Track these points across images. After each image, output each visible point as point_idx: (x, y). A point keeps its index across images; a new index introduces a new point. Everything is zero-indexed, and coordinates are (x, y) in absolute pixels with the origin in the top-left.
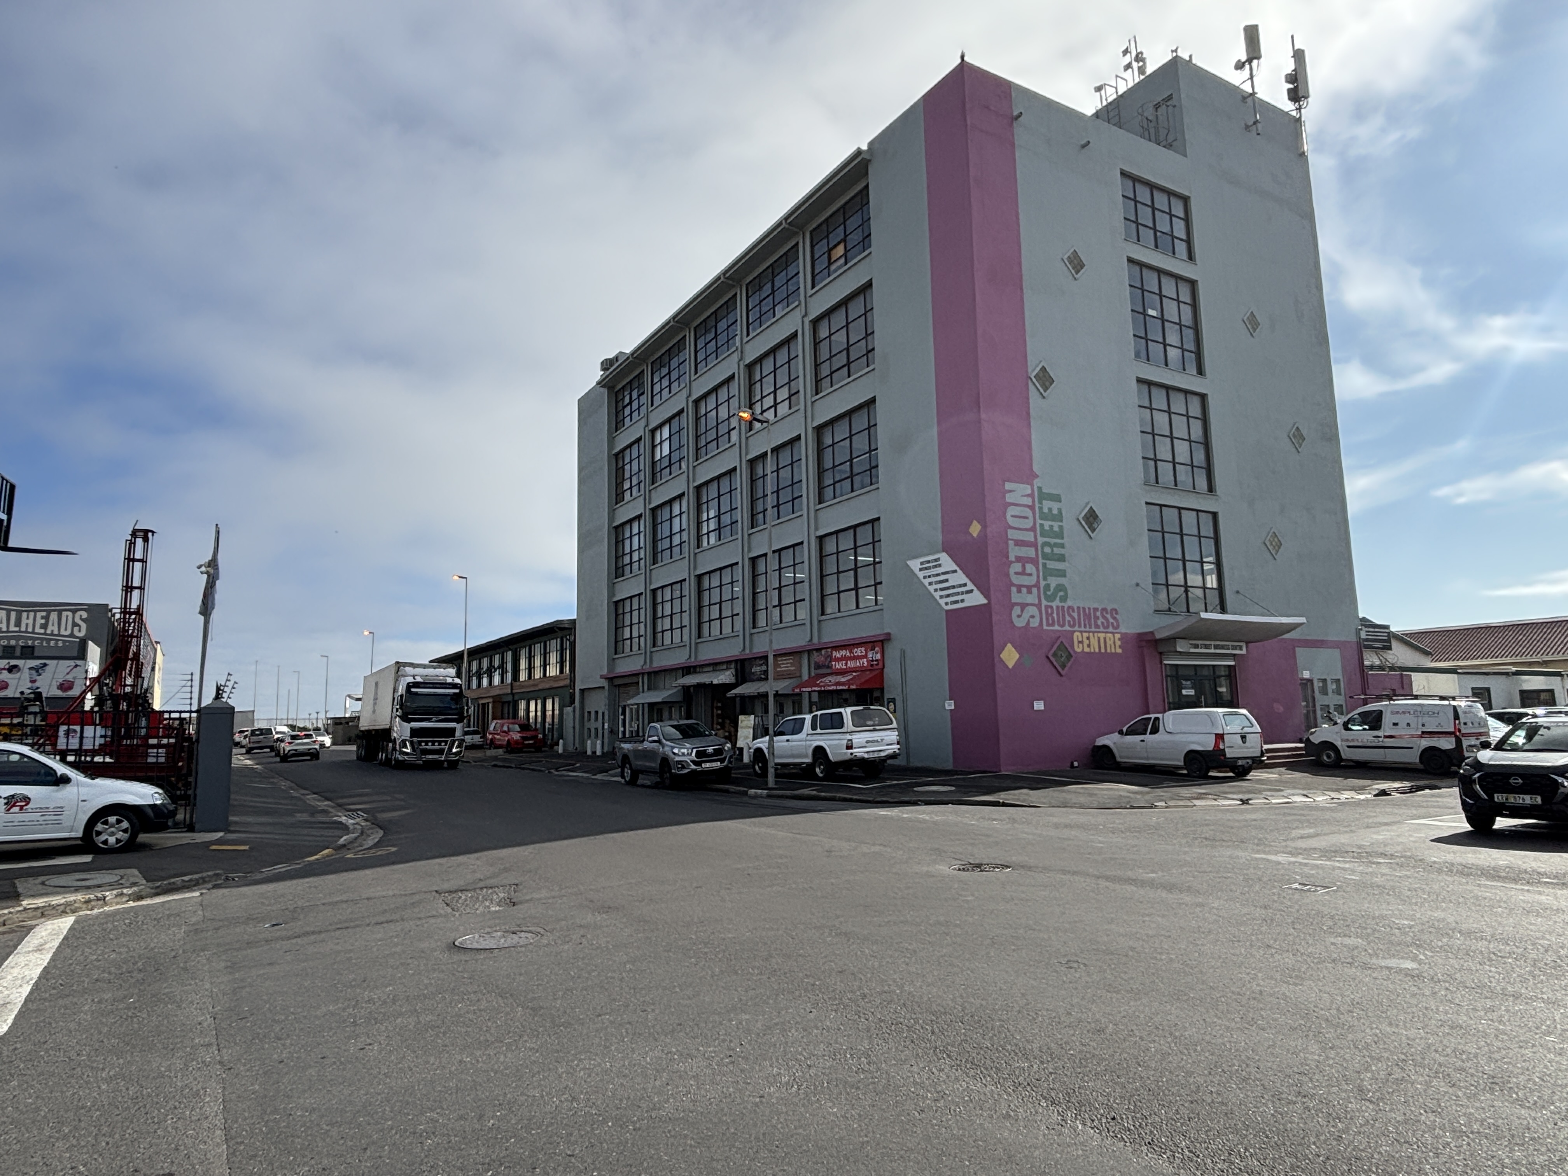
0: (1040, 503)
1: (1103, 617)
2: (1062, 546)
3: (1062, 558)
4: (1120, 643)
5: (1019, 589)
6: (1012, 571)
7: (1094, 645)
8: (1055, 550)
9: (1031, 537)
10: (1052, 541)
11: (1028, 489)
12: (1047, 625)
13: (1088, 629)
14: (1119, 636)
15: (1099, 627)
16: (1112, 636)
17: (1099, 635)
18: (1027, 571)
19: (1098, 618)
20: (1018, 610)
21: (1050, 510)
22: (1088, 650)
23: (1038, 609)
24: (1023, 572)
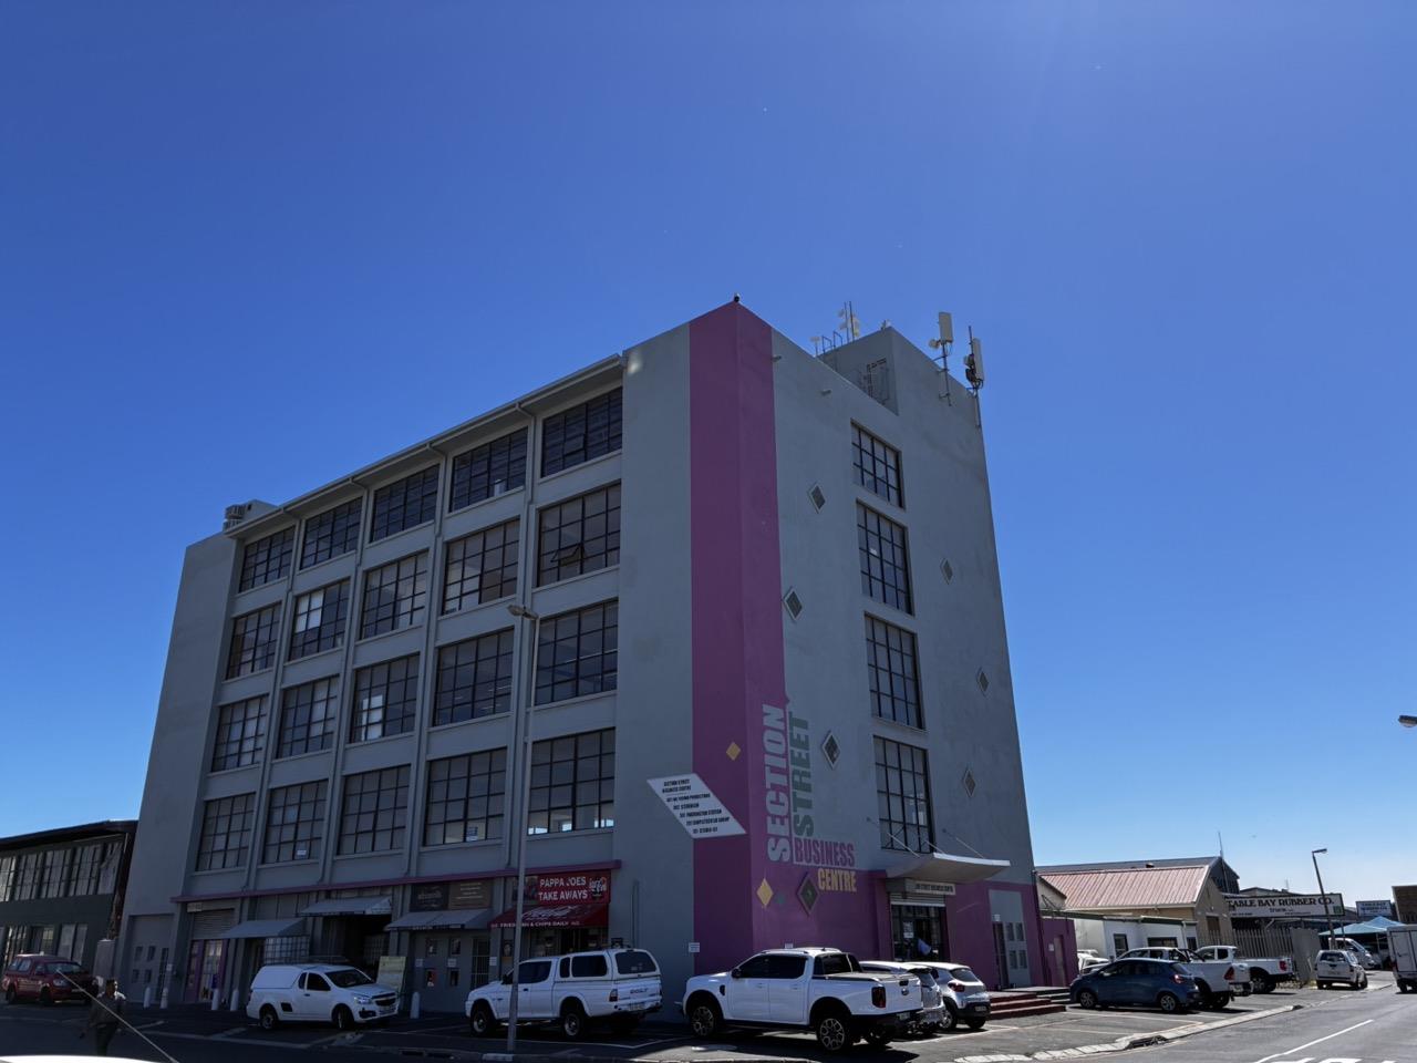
0: (791, 728)
1: (842, 852)
2: (809, 775)
3: (807, 788)
4: (855, 881)
5: (774, 819)
6: (768, 798)
7: (835, 883)
8: (803, 779)
9: (784, 764)
10: (800, 769)
11: (781, 713)
12: (797, 860)
13: (829, 865)
14: (854, 873)
15: (838, 863)
16: (848, 873)
17: (838, 872)
18: (780, 800)
19: (837, 853)
20: (772, 842)
21: (799, 736)
22: (830, 888)
23: (789, 842)
24: (777, 801)
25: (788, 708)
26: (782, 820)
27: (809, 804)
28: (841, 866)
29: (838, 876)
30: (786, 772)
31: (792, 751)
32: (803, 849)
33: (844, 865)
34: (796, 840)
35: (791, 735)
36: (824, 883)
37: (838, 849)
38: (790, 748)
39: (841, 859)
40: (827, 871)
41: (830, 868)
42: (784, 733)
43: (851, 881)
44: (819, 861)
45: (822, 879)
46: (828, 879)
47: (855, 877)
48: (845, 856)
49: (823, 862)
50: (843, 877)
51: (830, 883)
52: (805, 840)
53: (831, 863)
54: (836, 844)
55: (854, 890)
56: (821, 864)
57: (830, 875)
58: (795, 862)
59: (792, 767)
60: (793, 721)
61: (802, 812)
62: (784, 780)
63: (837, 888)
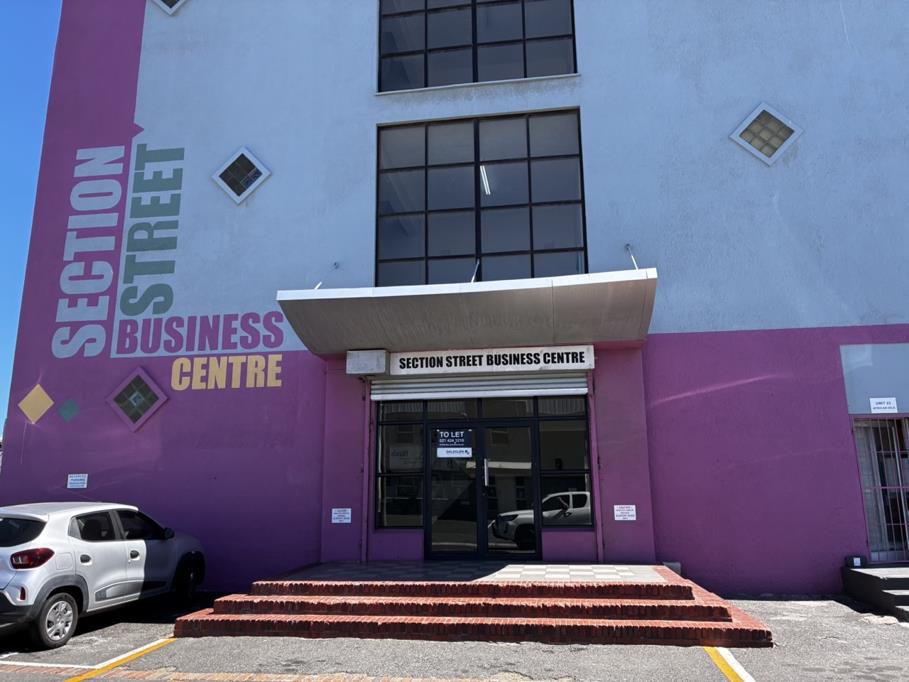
0: (140, 166)
1: (247, 328)
2: (175, 225)
4: (279, 370)
5: (73, 301)
6: (66, 274)
7: (218, 377)
8: (158, 234)
9: (112, 220)
10: (153, 220)
11: (119, 151)
12: (118, 352)
13: (208, 351)
14: (279, 357)
15: (234, 346)
16: (261, 360)
17: (231, 359)
18: (95, 272)
19: (234, 331)
20: (64, 332)
21: (158, 174)
22: (202, 386)
23: (106, 328)
24: (88, 275)
25: (136, 141)
26: (93, 300)
27: (168, 267)
28: (240, 349)
29: (230, 366)
30: (116, 231)
31: (137, 201)
32: (139, 335)
33: (255, 343)
34: (123, 323)
35: (139, 177)
36: (187, 380)
37: (236, 324)
38: (131, 195)
39: (243, 340)
40: (199, 361)
41: (208, 356)
42: (122, 179)
43: (265, 370)
44: (179, 347)
45: (183, 374)
46: (199, 373)
47: (278, 364)
48: (255, 333)
49: (190, 347)
50: (244, 366)
51: (205, 379)
52: (147, 322)
53: (214, 346)
54: (230, 318)
55: (279, 383)
56: (183, 351)
57: (206, 367)
58: (114, 355)
59: (129, 222)
60: (146, 155)
61: (143, 283)
62: (107, 243)
63: (222, 385)
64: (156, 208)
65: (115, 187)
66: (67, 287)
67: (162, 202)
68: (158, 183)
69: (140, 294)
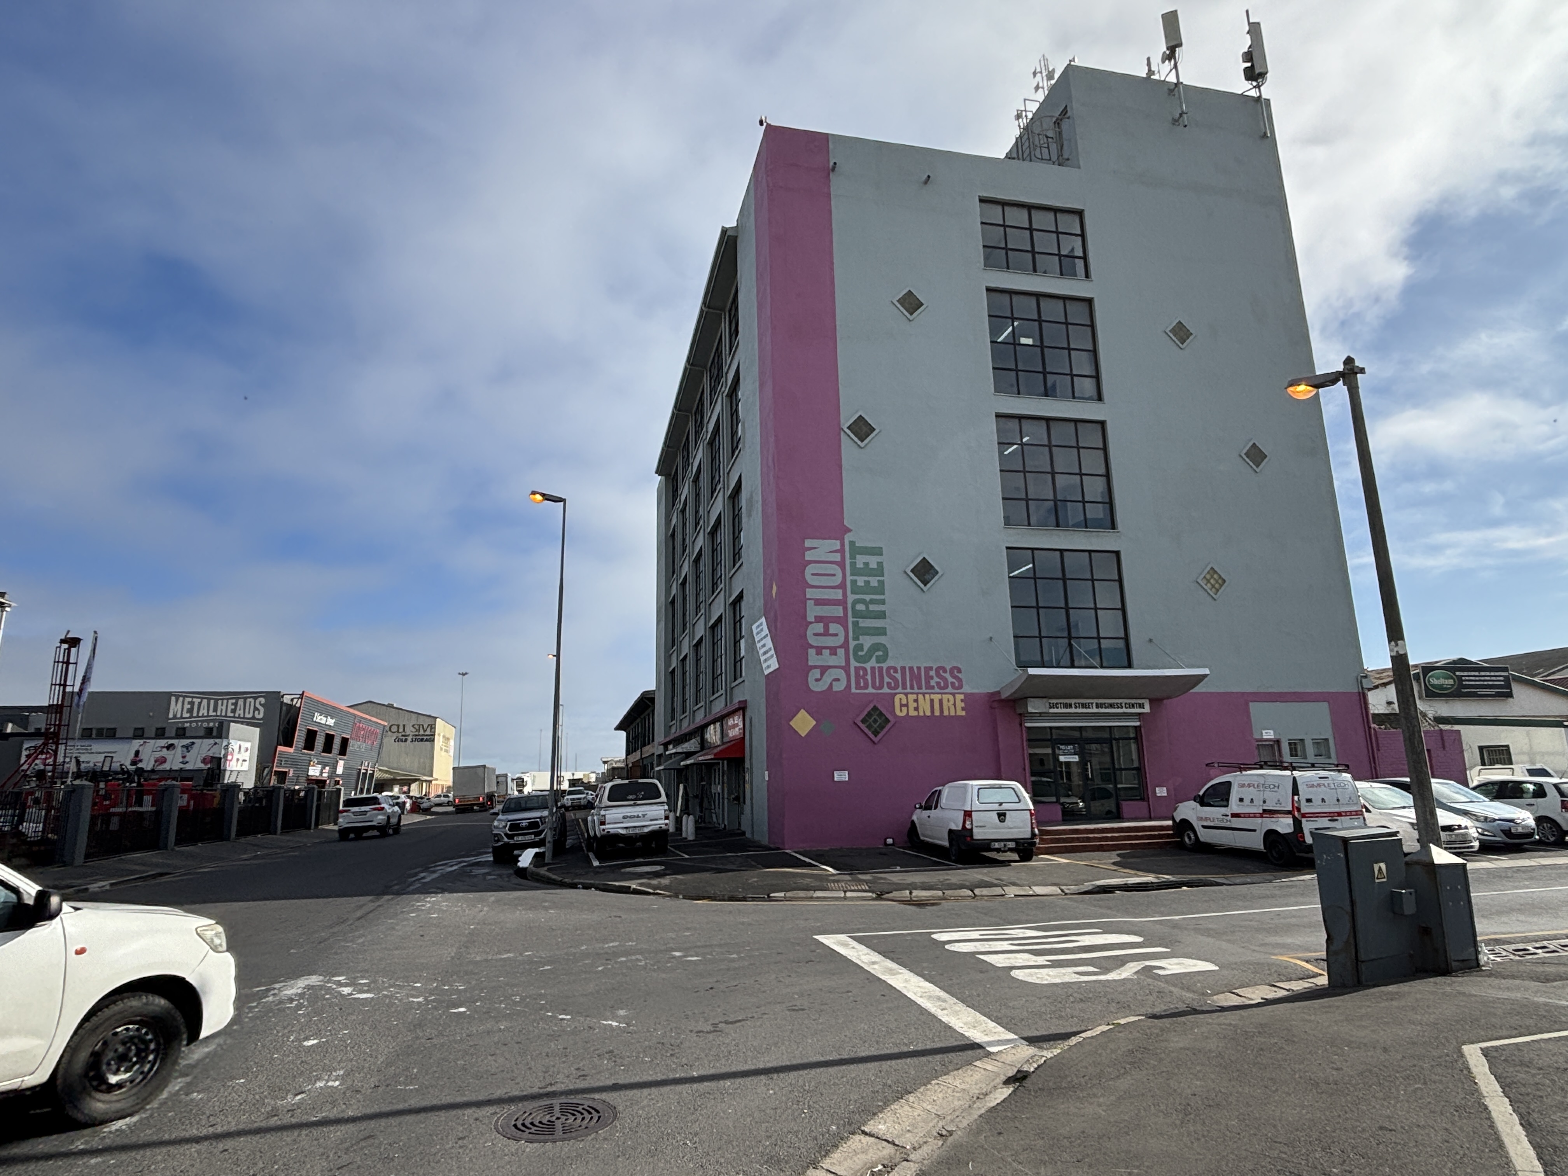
0: (853, 556)
1: (939, 676)
2: (883, 602)
3: (882, 615)
4: (963, 705)
5: (819, 650)
6: (810, 632)
7: (925, 708)
8: (872, 607)
9: (838, 595)
10: (868, 597)
11: (837, 545)
12: (856, 689)
13: (916, 690)
14: (962, 697)
15: (933, 688)
16: (951, 697)
17: (932, 696)
18: (831, 631)
19: (932, 678)
20: (816, 673)
21: (866, 564)
22: (915, 713)
23: (846, 671)
24: (826, 633)
25: (848, 538)
26: (833, 651)
27: (882, 632)
28: (937, 690)
29: (932, 701)
30: (843, 603)
31: (854, 582)
32: (869, 677)
33: (946, 687)
34: (857, 669)
35: (853, 565)
36: (904, 709)
37: (932, 673)
38: (849, 578)
39: (938, 683)
40: (912, 697)
41: (917, 694)
42: (842, 564)
43: (955, 705)
44: (896, 687)
45: (902, 705)
46: (912, 705)
47: (962, 701)
48: (945, 680)
49: (904, 688)
50: (941, 701)
51: (916, 709)
52: (873, 669)
53: (920, 688)
54: (928, 669)
55: (964, 713)
56: (900, 690)
57: (916, 701)
58: (854, 690)
59: (851, 598)
60: (856, 550)
61: (867, 642)
62: (838, 611)
63: (928, 713)
64: (867, 588)
65: (837, 570)
66: (812, 640)
67: (872, 584)
68: (867, 571)
69: (866, 649)
